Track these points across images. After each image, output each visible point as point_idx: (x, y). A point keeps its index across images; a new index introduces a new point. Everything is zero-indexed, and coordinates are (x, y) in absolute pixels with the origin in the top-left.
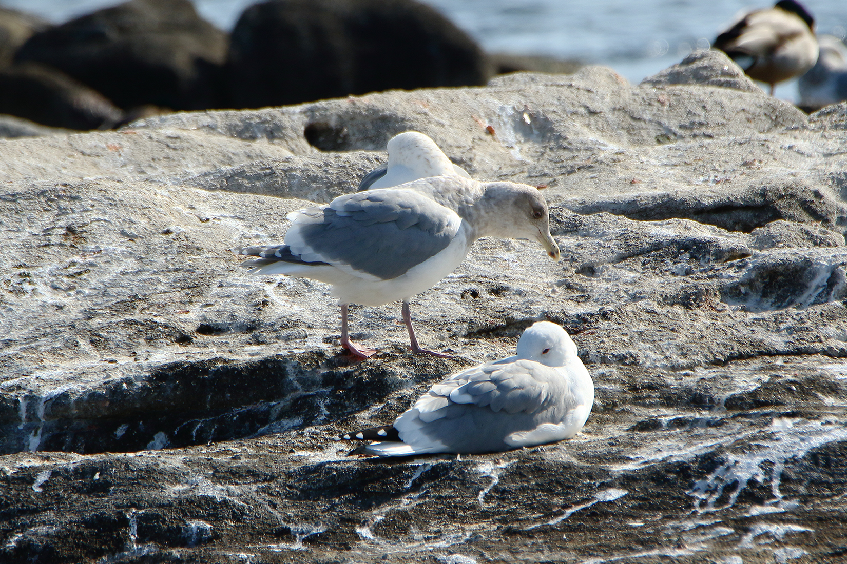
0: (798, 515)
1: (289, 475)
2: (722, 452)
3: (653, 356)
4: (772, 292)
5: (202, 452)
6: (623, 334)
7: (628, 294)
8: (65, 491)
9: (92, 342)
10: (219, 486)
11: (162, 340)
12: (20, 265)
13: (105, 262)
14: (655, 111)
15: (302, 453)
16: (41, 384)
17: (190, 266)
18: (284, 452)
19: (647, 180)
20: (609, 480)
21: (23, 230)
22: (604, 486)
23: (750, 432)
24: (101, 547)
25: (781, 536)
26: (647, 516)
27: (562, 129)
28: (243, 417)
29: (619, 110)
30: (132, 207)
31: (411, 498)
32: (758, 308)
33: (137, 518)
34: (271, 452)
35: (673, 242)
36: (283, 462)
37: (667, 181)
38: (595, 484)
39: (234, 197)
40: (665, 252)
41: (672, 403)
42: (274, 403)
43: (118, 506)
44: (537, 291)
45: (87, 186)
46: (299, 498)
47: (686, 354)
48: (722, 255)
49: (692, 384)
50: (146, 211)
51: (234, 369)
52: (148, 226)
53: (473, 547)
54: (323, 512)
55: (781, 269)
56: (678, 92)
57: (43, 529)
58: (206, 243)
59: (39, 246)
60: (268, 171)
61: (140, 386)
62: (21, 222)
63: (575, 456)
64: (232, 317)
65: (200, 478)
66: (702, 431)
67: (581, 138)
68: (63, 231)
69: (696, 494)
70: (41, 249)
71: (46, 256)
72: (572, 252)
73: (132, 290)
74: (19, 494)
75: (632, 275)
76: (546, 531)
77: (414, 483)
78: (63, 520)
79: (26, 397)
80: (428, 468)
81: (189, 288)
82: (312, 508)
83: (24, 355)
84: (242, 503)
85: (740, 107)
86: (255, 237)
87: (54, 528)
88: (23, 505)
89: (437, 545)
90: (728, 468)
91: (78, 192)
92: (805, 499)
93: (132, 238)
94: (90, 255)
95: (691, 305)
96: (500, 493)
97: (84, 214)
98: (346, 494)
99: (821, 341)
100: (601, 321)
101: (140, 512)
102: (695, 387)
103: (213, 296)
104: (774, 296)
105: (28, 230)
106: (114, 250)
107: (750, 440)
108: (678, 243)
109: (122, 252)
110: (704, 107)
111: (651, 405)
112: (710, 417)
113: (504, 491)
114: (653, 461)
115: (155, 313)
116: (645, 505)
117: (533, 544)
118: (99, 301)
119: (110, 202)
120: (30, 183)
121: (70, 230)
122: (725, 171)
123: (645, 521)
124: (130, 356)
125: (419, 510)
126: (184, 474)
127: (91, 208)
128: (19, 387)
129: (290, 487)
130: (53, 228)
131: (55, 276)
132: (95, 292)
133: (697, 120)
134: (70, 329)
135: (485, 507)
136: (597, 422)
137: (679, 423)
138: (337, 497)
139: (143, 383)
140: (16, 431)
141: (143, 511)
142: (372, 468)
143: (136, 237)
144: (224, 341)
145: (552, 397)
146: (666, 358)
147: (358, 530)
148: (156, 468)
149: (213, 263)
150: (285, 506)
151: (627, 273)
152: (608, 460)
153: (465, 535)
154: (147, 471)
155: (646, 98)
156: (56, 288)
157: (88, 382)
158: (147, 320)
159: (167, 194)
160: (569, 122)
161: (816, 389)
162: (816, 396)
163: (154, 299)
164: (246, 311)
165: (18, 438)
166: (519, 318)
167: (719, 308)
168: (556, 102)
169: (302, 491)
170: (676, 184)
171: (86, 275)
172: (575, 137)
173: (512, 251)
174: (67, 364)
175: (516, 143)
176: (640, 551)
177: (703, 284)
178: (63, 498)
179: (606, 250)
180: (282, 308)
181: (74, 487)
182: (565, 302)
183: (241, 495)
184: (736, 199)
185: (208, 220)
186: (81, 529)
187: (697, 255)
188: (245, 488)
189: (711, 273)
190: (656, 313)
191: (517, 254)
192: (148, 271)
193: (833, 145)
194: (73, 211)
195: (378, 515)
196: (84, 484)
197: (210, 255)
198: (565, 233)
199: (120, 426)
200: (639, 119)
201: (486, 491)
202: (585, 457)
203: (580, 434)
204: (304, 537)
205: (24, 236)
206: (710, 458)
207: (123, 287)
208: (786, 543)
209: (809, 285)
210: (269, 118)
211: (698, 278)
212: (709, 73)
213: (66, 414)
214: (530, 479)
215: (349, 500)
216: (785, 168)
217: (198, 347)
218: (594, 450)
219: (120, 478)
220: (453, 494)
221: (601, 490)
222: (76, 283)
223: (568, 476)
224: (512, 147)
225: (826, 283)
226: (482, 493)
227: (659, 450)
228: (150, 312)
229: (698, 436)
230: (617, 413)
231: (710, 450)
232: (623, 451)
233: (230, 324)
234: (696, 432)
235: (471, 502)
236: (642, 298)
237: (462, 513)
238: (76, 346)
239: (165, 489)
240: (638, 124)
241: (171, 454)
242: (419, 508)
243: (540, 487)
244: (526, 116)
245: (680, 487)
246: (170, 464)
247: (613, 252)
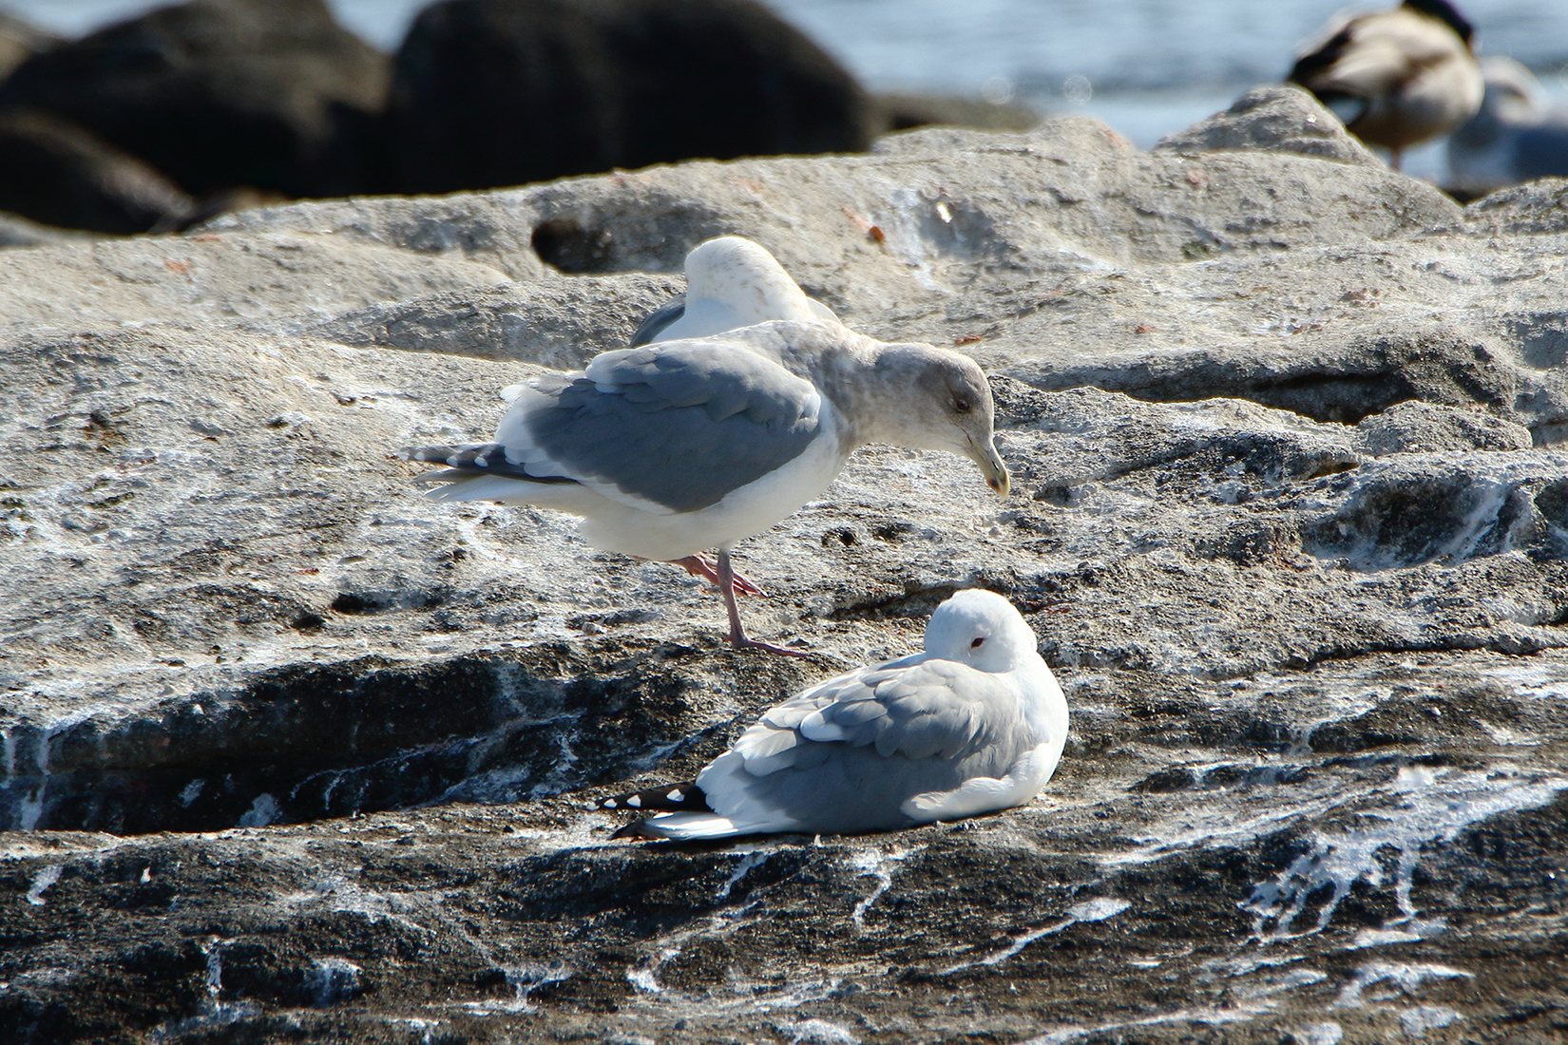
0: (1444, 947)
1: (503, 874)
2: (1305, 830)
3: (1178, 653)
4: (1396, 535)
5: (344, 830)
6: (1121, 612)
7: (1131, 538)
8: (87, 904)
9: (138, 627)
10: (373, 895)
11: (267, 624)
12: (5, 486)
13: (163, 479)
14: (1181, 199)
15: (528, 833)
16: (43, 705)
17: (320, 486)
18: (494, 832)
19: (1166, 326)
20: (1096, 881)
21: (10, 420)
22: (1086, 894)
23: (1356, 794)
24: (154, 1009)
25: (1414, 986)
26: (1166, 949)
27: (1010, 232)
28: (418, 766)
29: (1114, 196)
30: (212, 378)
31: (729, 917)
32: (1371, 564)
33: (222, 953)
34: (469, 831)
35: (1214, 441)
36: (492, 849)
37: (1202, 328)
38: (1069, 889)
39: (402, 358)
40: (1198, 460)
41: (1212, 739)
42: (475, 740)
43: (185, 932)
44: (963, 532)
45: (129, 338)
46: (522, 917)
47: (1238, 649)
48: (1304, 465)
49: (1250, 704)
50: (238, 385)
51: (402, 677)
52: (241, 413)
53: (844, 1007)
54: (566, 942)
55: (1413, 490)
56: (1223, 164)
57: (46, 975)
58: (350, 444)
59: (40, 449)
60: (464, 310)
61: (227, 708)
62: (5, 404)
63: (1032, 838)
64: (398, 580)
65: (339, 879)
66: (1268, 791)
67: (1044, 248)
68: (84, 423)
69: (1256, 909)
70: (43, 454)
71: (52, 468)
72: (1028, 461)
73: (211, 531)
74: (2, 910)
75: (1139, 502)
76: (978, 977)
77: (734, 888)
78: (84, 957)
79: (15, 729)
80: (760, 861)
81: (318, 527)
82: (546, 935)
83: (11, 651)
84: (415, 926)
85: (1338, 190)
86: (440, 433)
87: (68, 973)
88: (9, 931)
89: (777, 1002)
90: (1316, 860)
91: (112, 349)
92: (1458, 918)
93: (212, 434)
94: (135, 466)
95: (1248, 558)
96: (894, 907)
97: (124, 390)
98: (609, 909)
99: (1487, 625)
100: (1081, 587)
101: (227, 942)
102: (1254, 710)
103: (363, 542)
104: (1400, 541)
105: (19, 419)
106: (179, 456)
107: (1357, 808)
108: (1224, 443)
109: (194, 461)
110: (1271, 192)
111: (1173, 744)
112: (1282, 765)
113: (901, 903)
114: (1176, 847)
115: (254, 573)
116: (1163, 928)
117: (955, 1000)
118: (151, 552)
119: (172, 368)
120: (23, 331)
121: (97, 419)
122: (1310, 310)
123: (1163, 958)
124: (209, 654)
125: (745, 938)
126: (308, 872)
127: (134, 379)
128: (3, 712)
129: (506, 895)
130: (66, 416)
131: (68, 504)
132: (143, 535)
133: (1258, 215)
134: (97, 603)
135: (865, 932)
136: (1074, 774)
137: (1225, 776)
138: (591, 915)
139: (234, 703)
141: (233, 941)
142: (657, 861)
143: (220, 432)
144: (383, 625)
145: (990, 729)
146: (1202, 655)
147: (631, 976)
148: (257, 862)
149: (362, 480)
150: (496, 932)
151: (1129, 499)
152: (1095, 846)
153: (830, 984)
154: (240, 867)
155: (1164, 174)
156: (70, 527)
157: (130, 701)
158: (239, 587)
159: (277, 352)
160: (1022, 220)
161: (1479, 714)
162: (1477, 727)
163: (253, 547)
164: (424, 569)
166: (930, 582)
167: (1299, 563)
168: (998, 182)
169: (527, 902)
170: (1219, 333)
171: (127, 502)
172: (1034, 247)
173: (917, 459)
174: (92, 669)
175: (925, 259)
176: (1154, 1014)
177: (1270, 519)
178: (83, 916)
179: (1090, 456)
180: (491, 564)
181: (104, 897)
182: (1015, 552)
183: (414, 911)
184: (1331, 361)
185: (352, 400)
186: (118, 974)
187: (1259, 466)
188: (422, 897)
189: (1284, 499)
190: (1182, 572)
191: (926, 463)
192: (242, 495)
193: (1509, 262)
194: (103, 385)
195: (668, 947)
196: (123, 892)
197: (356, 467)
198: (1015, 424)
199: (190, 782)
200: (1152, 214)
201: (868, 902)
202: (1052, 839)
203: (1041, 796)
204: (530, 988)
205: (11, 430)
206: (1281, 841)
207: (194, 525)
208: (1423, 999)
209: (1465, 520)
210: (466, 212)
211: (1261, 509)
212: (1281, 129)
213: (89, 760)
214: (949, 880)
215: (615, 919)
216: (1420, 306)
217: (336, 636)
218: (1068, 826)
219: (190, 880)
220: (806, 909)
221: (1081, 900)
222: (108, 517)
223: (1019, 875)
224: (916, 266)
225: (1495, 517)
226: (860, 907)
227: (1189, 827)
228: (246, 571)
229: (1260, 801)
230: (1111, 758)
231: (1282, 826)
232: (1121, 828)
233: (394, 594)
234: (1256, 792)
235: (840, 922)
236: (1157, 546)
237: (823, 944)
238: (110, 632)
239: (274, 899)
240: (1150, 223)
241: (285, 835)
242: (743, 934)
243: (968, 895)
244: (942, 209)
245: (1227, 895)
246: (283, 853)
247: (1103, 460)
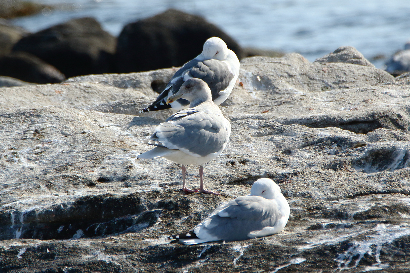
0: (388, 271)
1: (142, 251)
2: (352, 240)
3: (319, 194)
4: (376, 163)
6: (304, 183)
7: (307, 164)
8: (33, 258)
9: (47, 186)
10: (108, 256)
11: (81, 185)
12: (12, 148)
13: (54, 147)
14: (321, 75)
15: (148, 240)
16: (22, 206)
17: (94, 149)
18: (139, 240)
19: (317, 108)
20: (297, 253)
21: (14, 131)
22: (294, 257)
23: (365, 231)
26: (315, 271)
27: (276, 83)
28: (120, 222)
29: (303, 74)
30: (67, 121)
31: (201, 262)
32: (370, 171)
33: (68, 271)
34: (133, 239)
35: (329, 138)
36: (139, 244)
37: (326, 109)
38: (290, 255)
39: (116, 116)
40: (325, 143)
41: (328, 216)
43: (58, 265)
44: (263, 162)
45: (45, 110)
46: (147, 262)
47: (335, 193)
48: (352, 145)
49: (338, 207)
50: (73, 123)
51: (116, 199)
52: (74, 130)
54: (158, 268)
55: (381, 151)
56: (332, 66)
58: (103, 138)
59: (21, 139)
60: (133, 103)
61: (70, 207)
62: (12, 127)
63: (280, 242)
64: (115, 174)
65: (99, 252)
66: (342, 230)
67: (285, 88)
68: (33, 132)
69: (339, 261)
70: (22, 140)
71: (25, 144)
72: (280, 143)
73: (66, 161)
74: (11, 259)
75: (309, 154)
77: (202, 255)
79: (14, 212)
80: (209, 247)
81: (94, 160)
82: (153, 267)
83: (14, 192)
84: (119, 264)
85: (362, 73)
86: (126, 135)
88: (12, 265)
90: (355, 248)
91: (40, 113)
92: (392, 263)
93: (67, 135)
94: (46, 144)
95: (338, 169)
96: (244, 260)
97: (43, 124)
98: (170, 260)
99: (400, 187)
100: (294, 176)
101: (69, 268)
102: (339, 209)
103: (106, 164)
104: (378, 165)
105: (16, 131)
106: (58, 141)
107: (365, 234)
108: (331, 139)
109: (62, 142)
110: (345, 73)
111: (317, 217)
112: (346, 223)
113: (246, 259)
114: (318, 244)
115: (77, 172)
116: (314, 266)
118: (50, 166)
119: (56, 118)
120: (17, 108)
121: (36, 131)
122: (354, 104)
124: (65, 193)
126: (91, 250)
127: (46, 121)
128: (11, 208)
129: (143, 256)
130: (28, 131)
131: (29, 153)
132: (48, 162)
133: (341, 79)
134: (36, 179)
135: (236, 266)
136: (292, 225)
137: (331, 226)
138: (165, 261)
139: (72, 206)
140: (9, 229)
141: (71, 268)
142: (182, 247)
143: (69, 135)
144: (111, 185)
146: (325, 194)
148: (77, 247)
149: (106, 148)
150: (140, 266)
151: (306, 153)
152: (297, 244)
154: (73, 248)
155: (317, 69)
156: (29, 160)
157: (44, 205)
158: (73, 175)
159: (84, 114)
160: (279, 80)
161: (398, 210)
162: (397, 214)
163: (77, 165)
164: (122, 171)
165: (11, 232)
166: (254, 175)
167: (351, 170)
168: (273, 71)
169: (148, 258)
170: (331, 110)
171: (44, 153)
172: (282, 88)
173: (251, 143)
174: (35, 196)
175: (254, 90)
177: (343, 159)
178: (32, 261)
179: (296, 142)
180: (139, 170)
181: (37, 256)
182: (276, 167)
183: (118, 260)
184: (360, 118)
185: (103, 127)
187: (341, 145)
188: (120, 257)
189: (347, 154)
190: (320, 173)
191: (253, 144)
192: (74, 151)
193: (407, 92)
194: (38, 122)
195: (185, 270)
196: (42, 255)
197: (104, 144)
198: (277, 134)
199: (60, 226)
200: (313, 79)
201: (237, 259)
202: (285, 242)
203: (283, 231)
205: (14, 134)
206: (346, 243)
207: (62, 159)
209: (394, 159)
210: (134, 78)
211: (341, 156)
212: (347, 57)
213: (34, 220)
214: (259, 253)
215: (171, 263)
216: (384, 103)
217: (98, 188)
218: (290, 239)
219: (60, 252)
220: (221, 260)
221: (293, 258)
222: (39, 157)
223: (277, 252)
224: (251, 92)
225: (403, 159)
226: (235, 259)
227: (321, 239)
228: (75, 171)
229: (340, 233)
230: (301, 221)
231: (346, 239)
232: (304, 240)
233: (114, 177)
234: (339, 230)
235: (230, 264)
236: (313, 166)
237: (225, 269)
238: (39, 187)
239: (82, 257)
240: (313, 81)
241: (85, 240)
242: (205, 267)
243: (263, 257)
244: (258, 78)
245: (331, 257)
246: (84, 245)
247: (300, 143)
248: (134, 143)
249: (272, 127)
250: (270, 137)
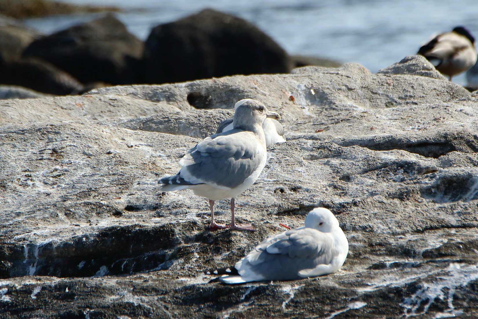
1: (176, 291)
2: (420, 282)
3: (382, 227)
4: (449, 192)
6: (365, 215)
7: (368, 192)
8: (49, 298)
9: (66, 214)
10: (136, 297)
11: (105, 214)
12: (26, 170)
13: (74, 169)
14: (385, 89)
15: (183, 279)
16: (37, 238)
17: (121, 172)
18: (173, 278)
19: (380, 127)
20: (356, 297)
21: (28, 151)
22: (353, 300)
23: (436, 271)
27: (333, 98)
28: (150, 258)
29: (365, 88)
30: (89, 139)
31: (244, 305)
32: (442, 201)
33: (90, 314)
34: (165, 278)
35: (394, 163)
36: (172, 284)
37: (391, 128)
38: (348, 299)
39: (147, 133)
40: (389, 168)
41: (392, 254)
43: (79, 307)
44: (317, 189)
45: (64, 126)
46: (181, 304)
47: (401, 226)
48: (421, 171)
49: (404, 243)
50: (97, 141)
51: (146, 231)
52: (98, 149)
54: (195, 312)
55: (455, 179)
56: (398, 78)
58: (131, 160)
59: (37, 160)
60: (166, 119)
61: (93, 239)
62: (27, 146)
63: (337, 283)
64: (145, 201)
65: (126, 292)
66: (409, 270)
67: (343, 103)
68: (50, 152)
69: (405, 306)
70: (38, 161)
71: (41, 165)
72: (337, 168)
73: (89, 185)
74: (23, 300)
75: (371, 181)
77: (246, 297)
78: (48, 315)
79: (28, 245)
80: (254, 289)
81: (121, 185)
82: (188, 310)
83: (27, 221)
84: (149, 307)
85: (433, 87)
86: (158, 157)
88: (25, 306)
90: (424, 291)
91: (59, 129)
92: (467, 310)
93: (89, 156)
94: (65, 165)
95: (404, 198)
96: (295, 303)
97: (63, 142)
98: (208, 302)
99: (476, 220)
100: (353, 207)
101: (92, 311)
102: (405, 245)
103: (134, 189)
104: (451, 194)
105: (30, 150)
106: (79, 162)
107: (436, 275)
108: (397, 163)
109: (83, 164)
110: (413, 87)
111: (380, 255)
112: (413, 262)
113: (297, 302)
114: (381, 286)
115: (101, 198)
116: (376, 311)
118: (70, 191)
119: (77, 135)
120: (32, 124)
121: (54, 151)
122: (424, 123)
124: (87, 223)
126: (116, 290)
127: (66, 139)
128: (24, 239)
129: (177, 298)
130: (45, 150)
131: (45, 176)
132: (68, 186)
133: (408, 94)
134: (53, 207)
135: (286, 311)
136: (350, 264)
137: (396, 265)
138: (202, 304)
139: (95, 238)
140: (22, 264)
141: (93, 310)
142: (223, 288)
143: (92, 155)
144: (140, 215)
145: (324, 249)
146: (390, 228)
148: (101, 286)
149: (135, 171)
150: (173, 309)
151: (368, 180)
152: (356, 286)
154: (96, 288)
155: (380, 81)
156: (46, 184)
157: (63, 237)
158: (97, 202)
159: (109, 131)
160: (336, 94)
161: (474, 247)
162: (473, 251)
163: (101, 190)
164: (153, 198)
165: (23, 268)
166: (307, 204)
167: (420, 201)
168: (329, 83)
169: (183, 300)
170: (396, 130)
171: (63, 176)
172: (340, 103)
173: (304, 167)
174: (52, 227)
175: (306, 106)
177: (411, 187)
178: (48, 302)
179: (356, 167)
180: (173, 197)
181: (54, 296)
182: (333, 196)
183: (148, 302)
184: (430, 139)
185: (132, 146)
187: (408, 170)
188: (151, 298)
189: (415, 181)
190: (384, 203)
191: (306, 168)
192: (98, 174)
194: (56, 141)
195: (226, 314)
196: (60, 295)
197: (133, 166)
198: (334, 157)
199: (81, 262)
200: (376, 93)
201: (287, 302)
202: (343, 283)
203: (340, 270)
205: (28, 154)
206: (413, 285)
207: (83, 183)
209: (470, 188)
210: (167, 90)
211: (408, 184)
212: (416, 68)
213: (51, 255)
214: (312, 296)
215: (210, 306)
216: (458, 122)
217: (126, 218)
218: (348, 280)
219: (80, 292)
220: (268, 304)
221: (352, 302)
222: (57, 181)
223: (333, 294)
224: (304, 108)
226: (284, 303)
227: (385, 280)
228: (99, 198)
229: (407, 273)
230: (362, 259)
231: (413, 281)
232: (364, 281)
233: (144, 205)
234: (405, 270)
235: (278, 308)
236: (376, 194)
237: (273, 314)
238: (57, 216)
239: (106, 298)
240: (376, 96)
241: (110, 278)
242: (249, 311)
243: (317, 300)
244: (312, 91)
245: (396, 302)
246: (109, 284)
247: (360, 168)
248: (168, 166)
249: (328, 149)
250: (326, 160)
